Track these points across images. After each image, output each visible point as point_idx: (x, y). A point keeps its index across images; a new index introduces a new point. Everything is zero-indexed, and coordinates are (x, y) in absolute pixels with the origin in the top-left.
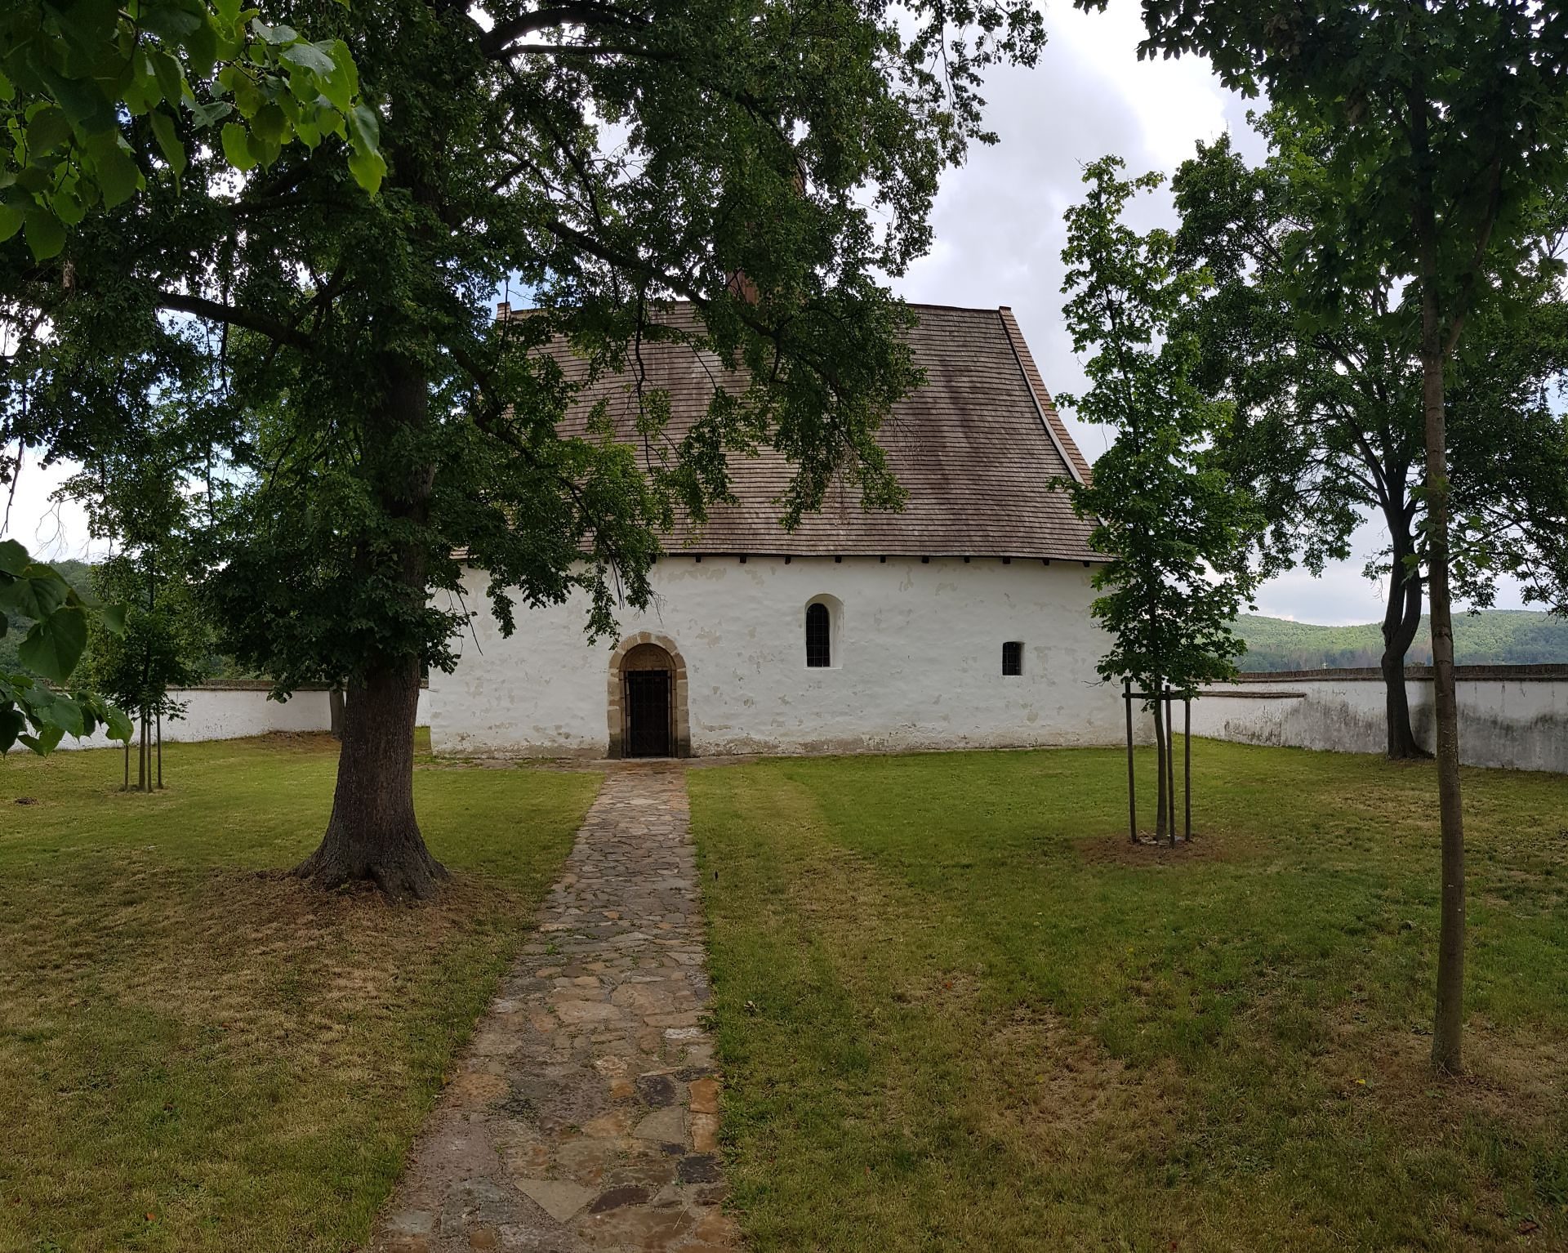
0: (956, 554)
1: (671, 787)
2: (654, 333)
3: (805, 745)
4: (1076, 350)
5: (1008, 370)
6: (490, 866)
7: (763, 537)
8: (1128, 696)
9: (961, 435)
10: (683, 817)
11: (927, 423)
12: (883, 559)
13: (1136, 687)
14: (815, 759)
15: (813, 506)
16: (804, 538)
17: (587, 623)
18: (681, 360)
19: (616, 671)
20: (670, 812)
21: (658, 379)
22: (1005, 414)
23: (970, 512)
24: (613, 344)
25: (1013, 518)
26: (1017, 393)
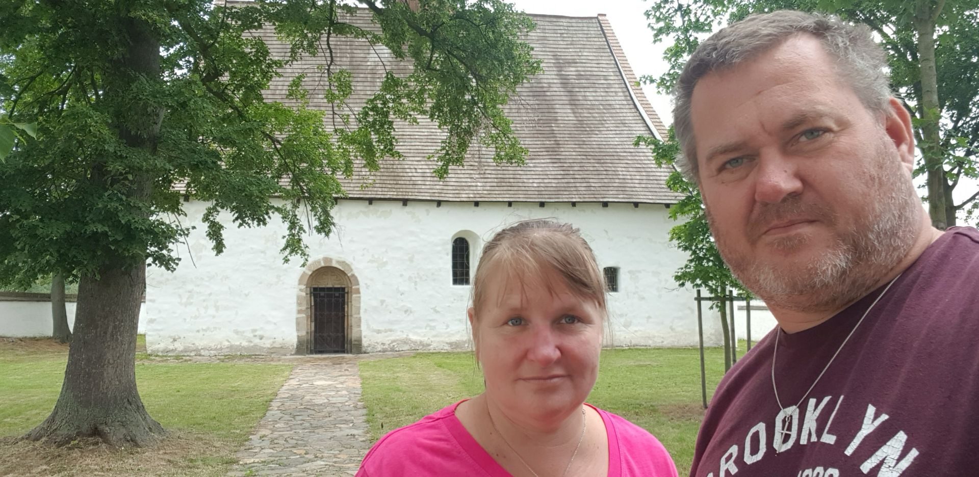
0: (566, 200)
1: (347, 373)
2: (341, 29)
3: (451, 344)
4: (655, 41)
5: (605, 60)
6: (199, 427)
7: (420, 187)
8: (699, 299)
9: (569, 111)
10: (357, 392)
11: (544, 102)
12: (510, 204)
13: (705, 292)
14: (458, 353)
15: (459, 161)
16: (451, 188)
17: (283, 246)
18: (359, 51)
19: (303, 287)
20: (347, 389)
21: (342, 63)
22: (602, 94)
23: (576, 169)
24: (310, 35)
25: (610, 173)
26: (612, 78)
